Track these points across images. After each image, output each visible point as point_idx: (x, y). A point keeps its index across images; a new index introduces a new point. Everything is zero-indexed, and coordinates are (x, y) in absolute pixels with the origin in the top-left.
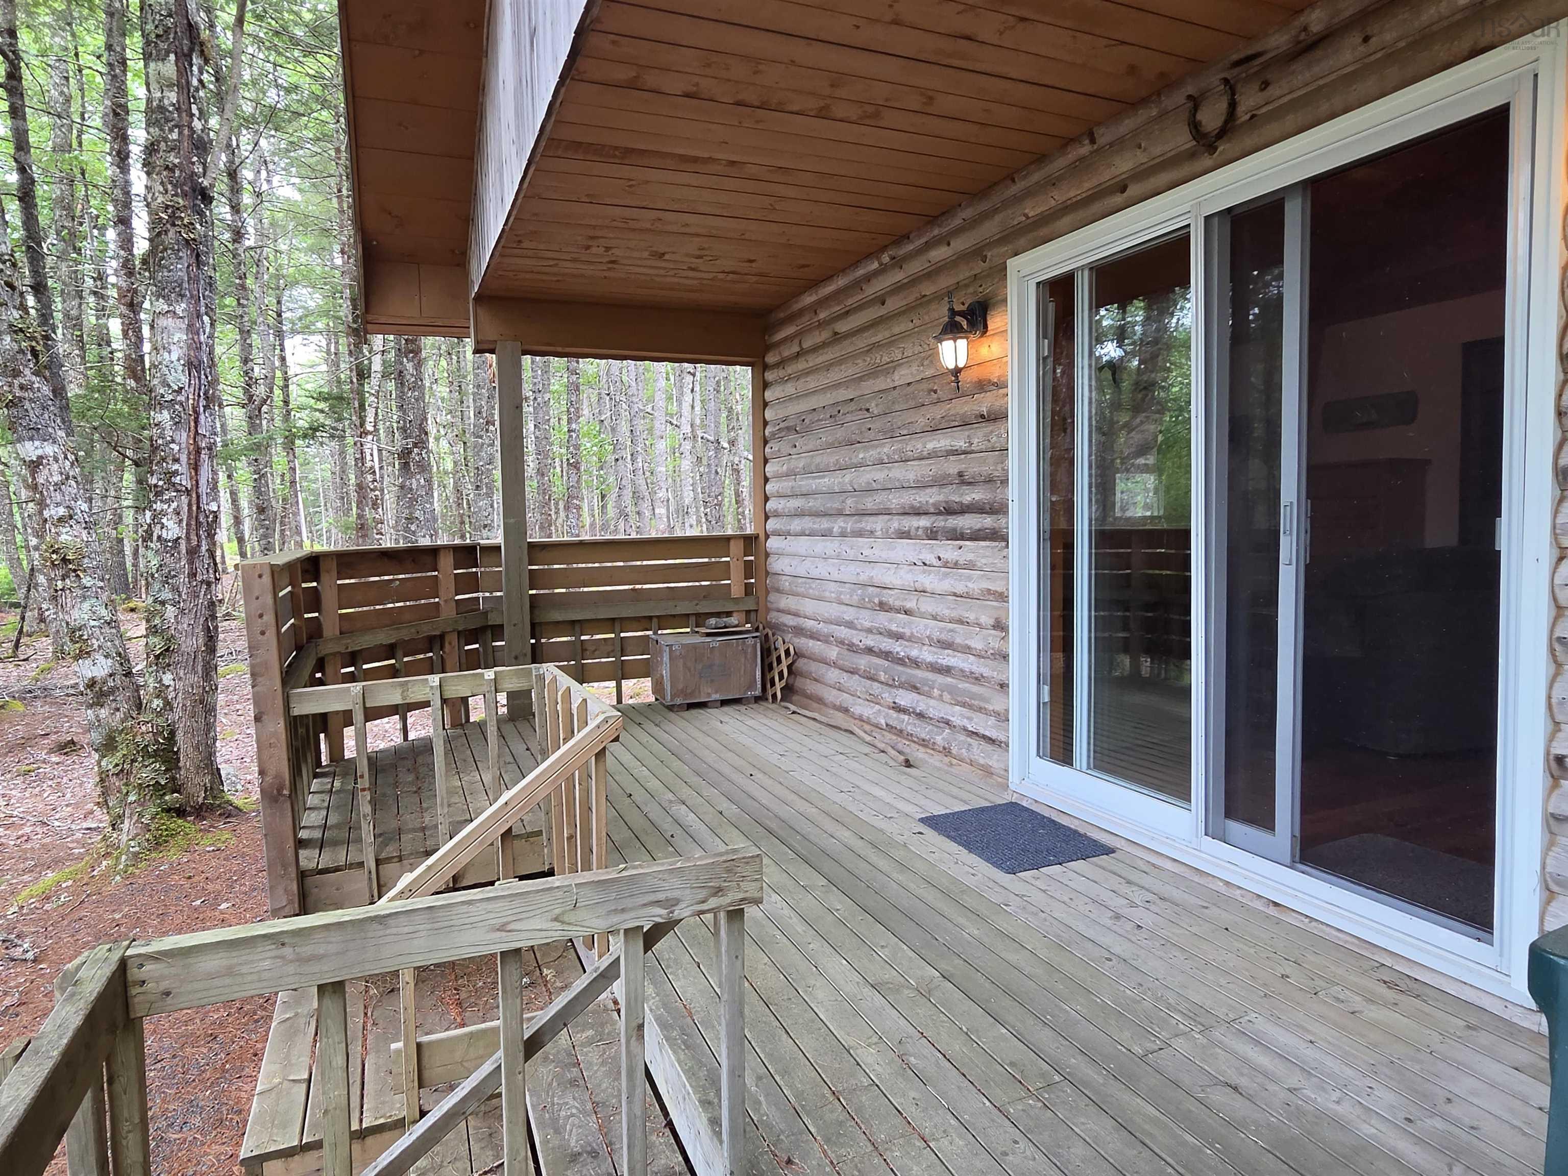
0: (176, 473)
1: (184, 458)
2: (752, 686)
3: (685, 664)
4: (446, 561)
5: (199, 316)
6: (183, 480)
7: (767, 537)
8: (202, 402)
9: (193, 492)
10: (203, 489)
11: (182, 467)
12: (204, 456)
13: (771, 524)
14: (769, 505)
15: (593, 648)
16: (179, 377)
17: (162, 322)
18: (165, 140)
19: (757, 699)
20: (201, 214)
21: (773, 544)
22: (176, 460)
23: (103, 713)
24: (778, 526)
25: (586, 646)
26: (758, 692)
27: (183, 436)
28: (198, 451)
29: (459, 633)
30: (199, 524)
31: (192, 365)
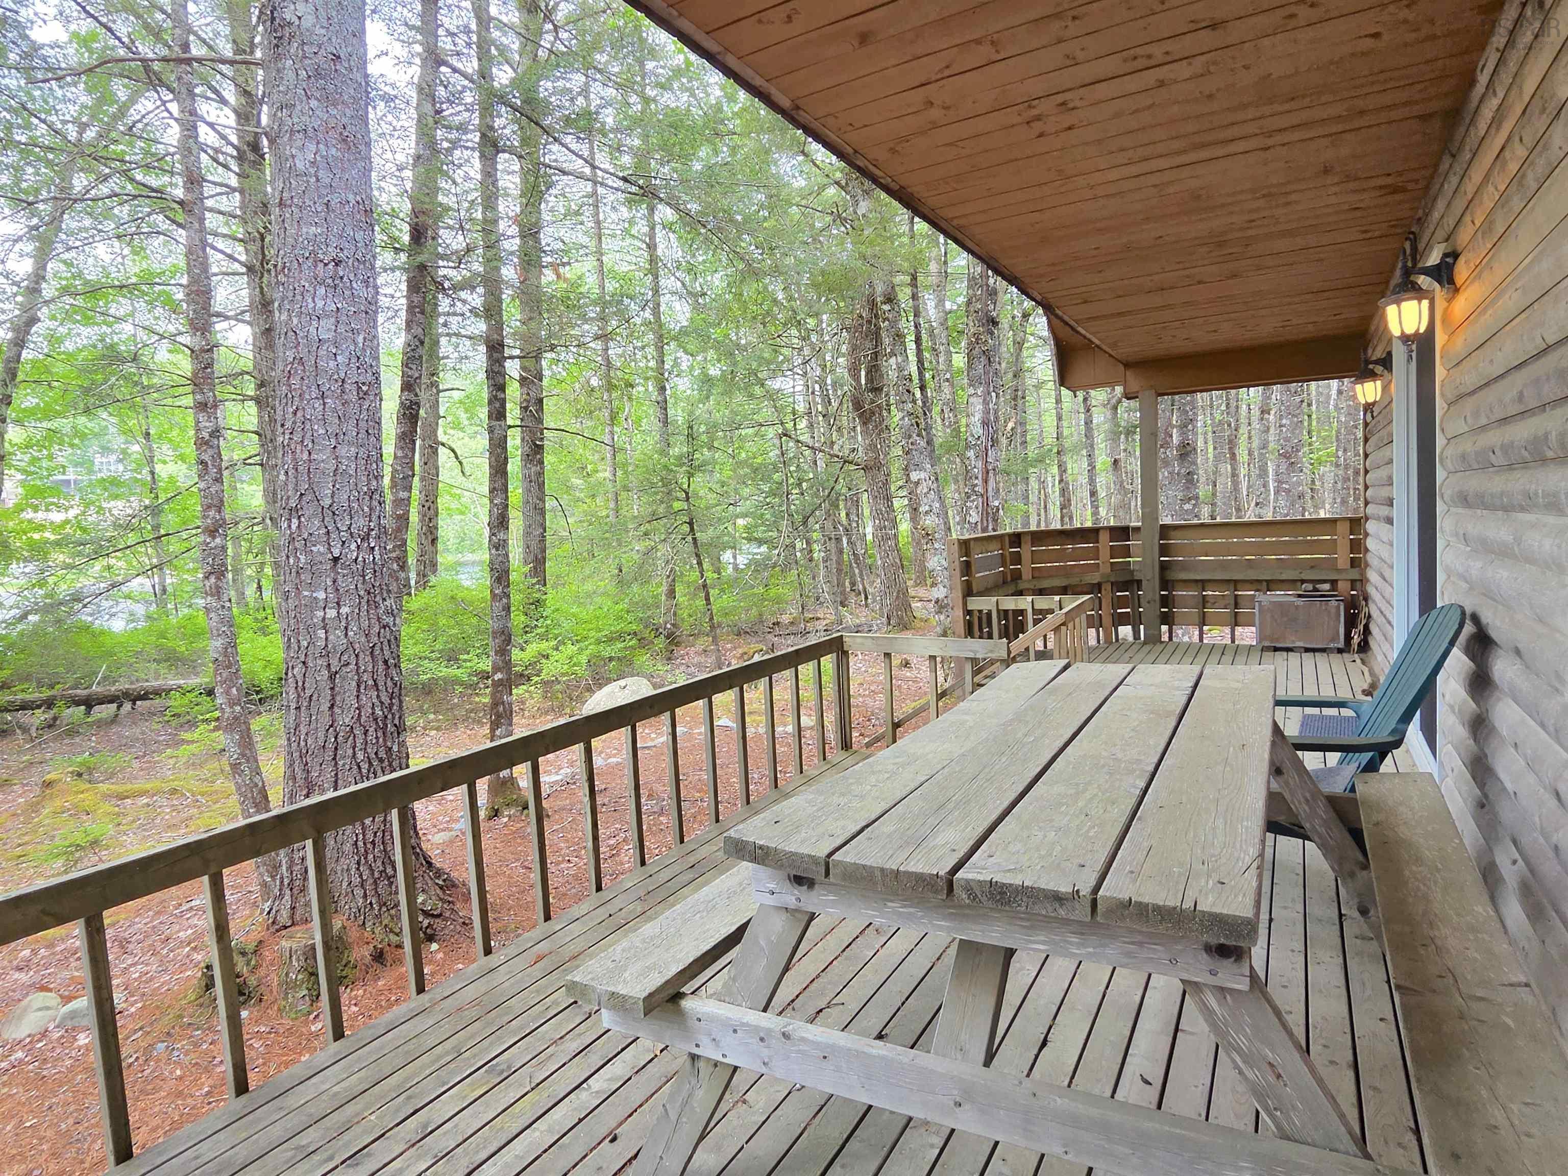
0: (976, 485)
1: (980, 476)
2: (1335, 638)
3: (1272, 616)
4: (1104, 537)
5: (989, 393)
6: (979, 489)
7: (1367, 519)
8: (990, 443)
9: (984, 496)
10: (990, 494)
11: (979, 482)
12: (991, 474)
13: (1370, 509)
14: (1369, 493)
15: (1212, 601)
16: (978, 430)
17: (971, 400)
18: (975, 295)
19: (1340, 651)
20: (992, 333)
21: (1371, 526)
22: (977, 478)
23: (942, 617)
24: (1375, 512)
25: (1207, 599)
26: (1341, 644)
27: (980, 464)
28: (988, 473)
29: (1112, 584)
30: (988, 513)
31: (985, 423)
